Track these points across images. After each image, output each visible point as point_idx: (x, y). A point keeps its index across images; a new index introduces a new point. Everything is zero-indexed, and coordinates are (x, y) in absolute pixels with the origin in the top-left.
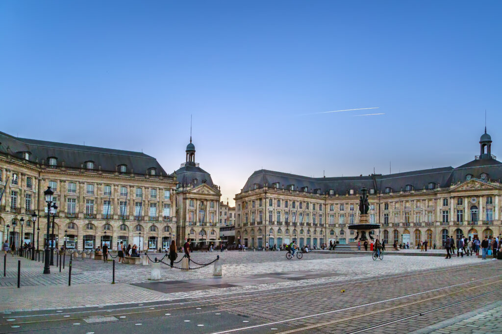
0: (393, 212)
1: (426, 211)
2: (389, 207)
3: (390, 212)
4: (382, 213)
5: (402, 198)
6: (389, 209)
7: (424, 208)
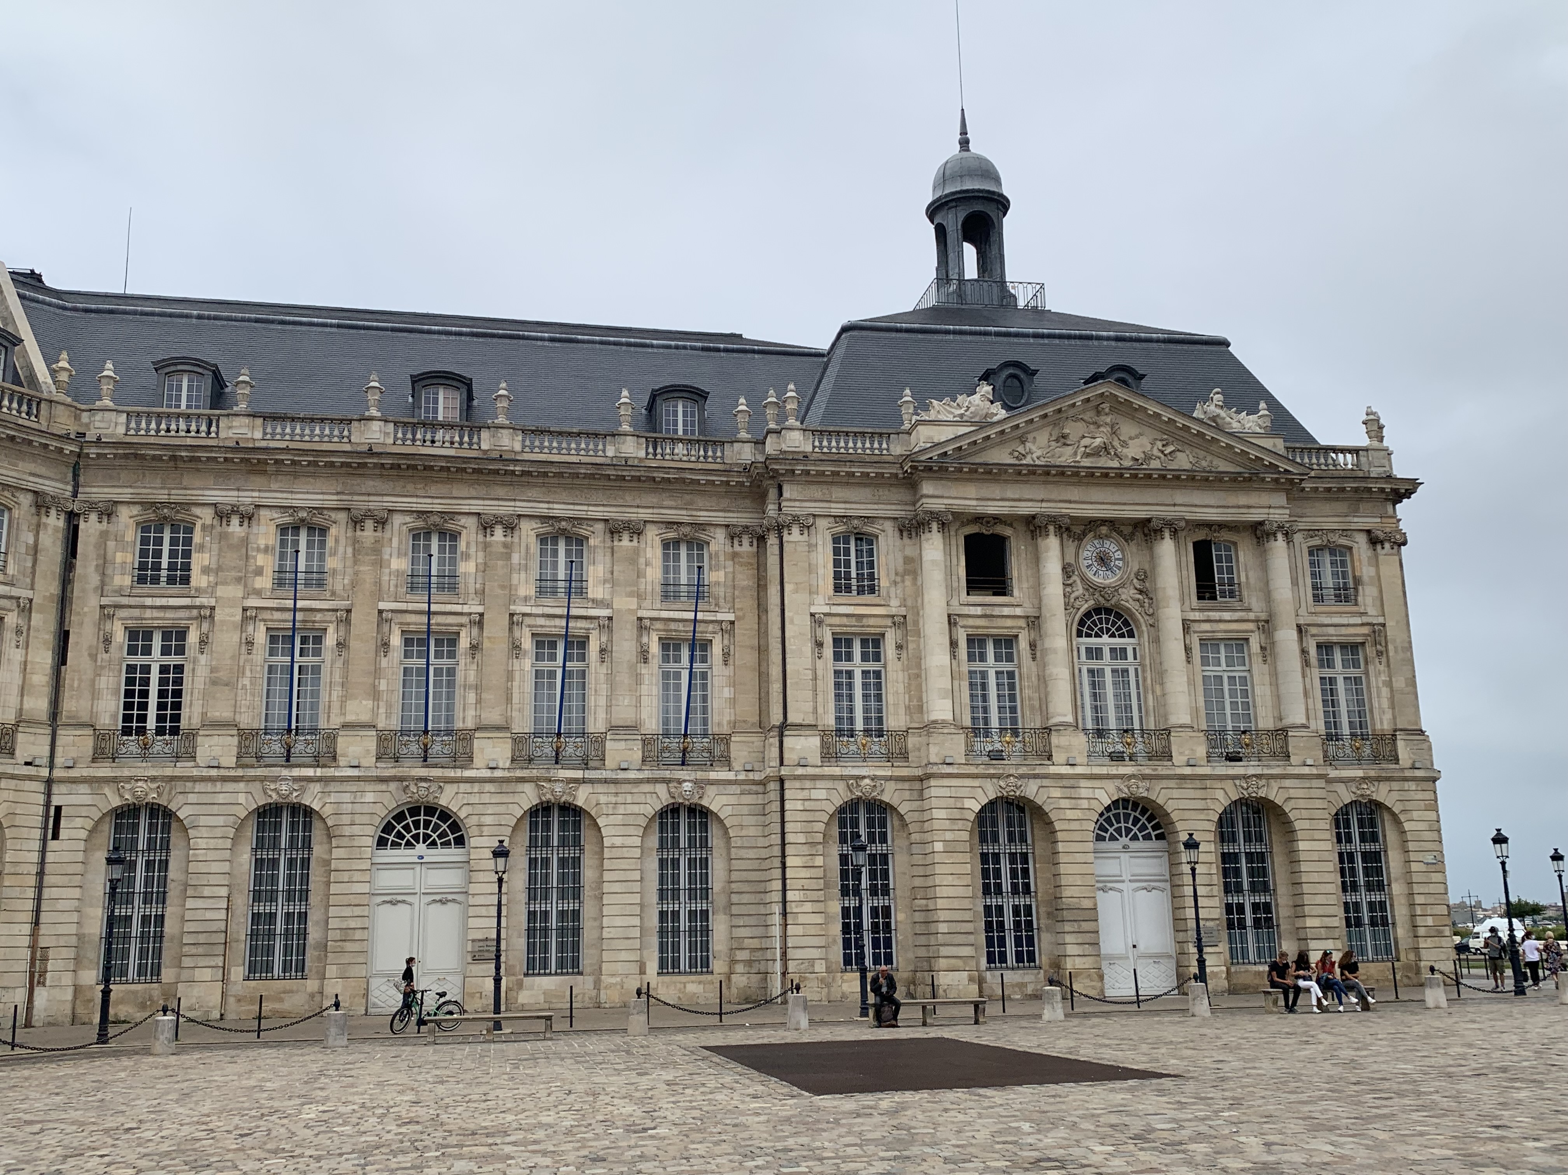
0: (248, 616)
1: (642, 626)
2: (198, 561)
3: (207, 615)
4: (106, 613)
5: (370, 484)
6: (198, 579)
7: (624, 603)
